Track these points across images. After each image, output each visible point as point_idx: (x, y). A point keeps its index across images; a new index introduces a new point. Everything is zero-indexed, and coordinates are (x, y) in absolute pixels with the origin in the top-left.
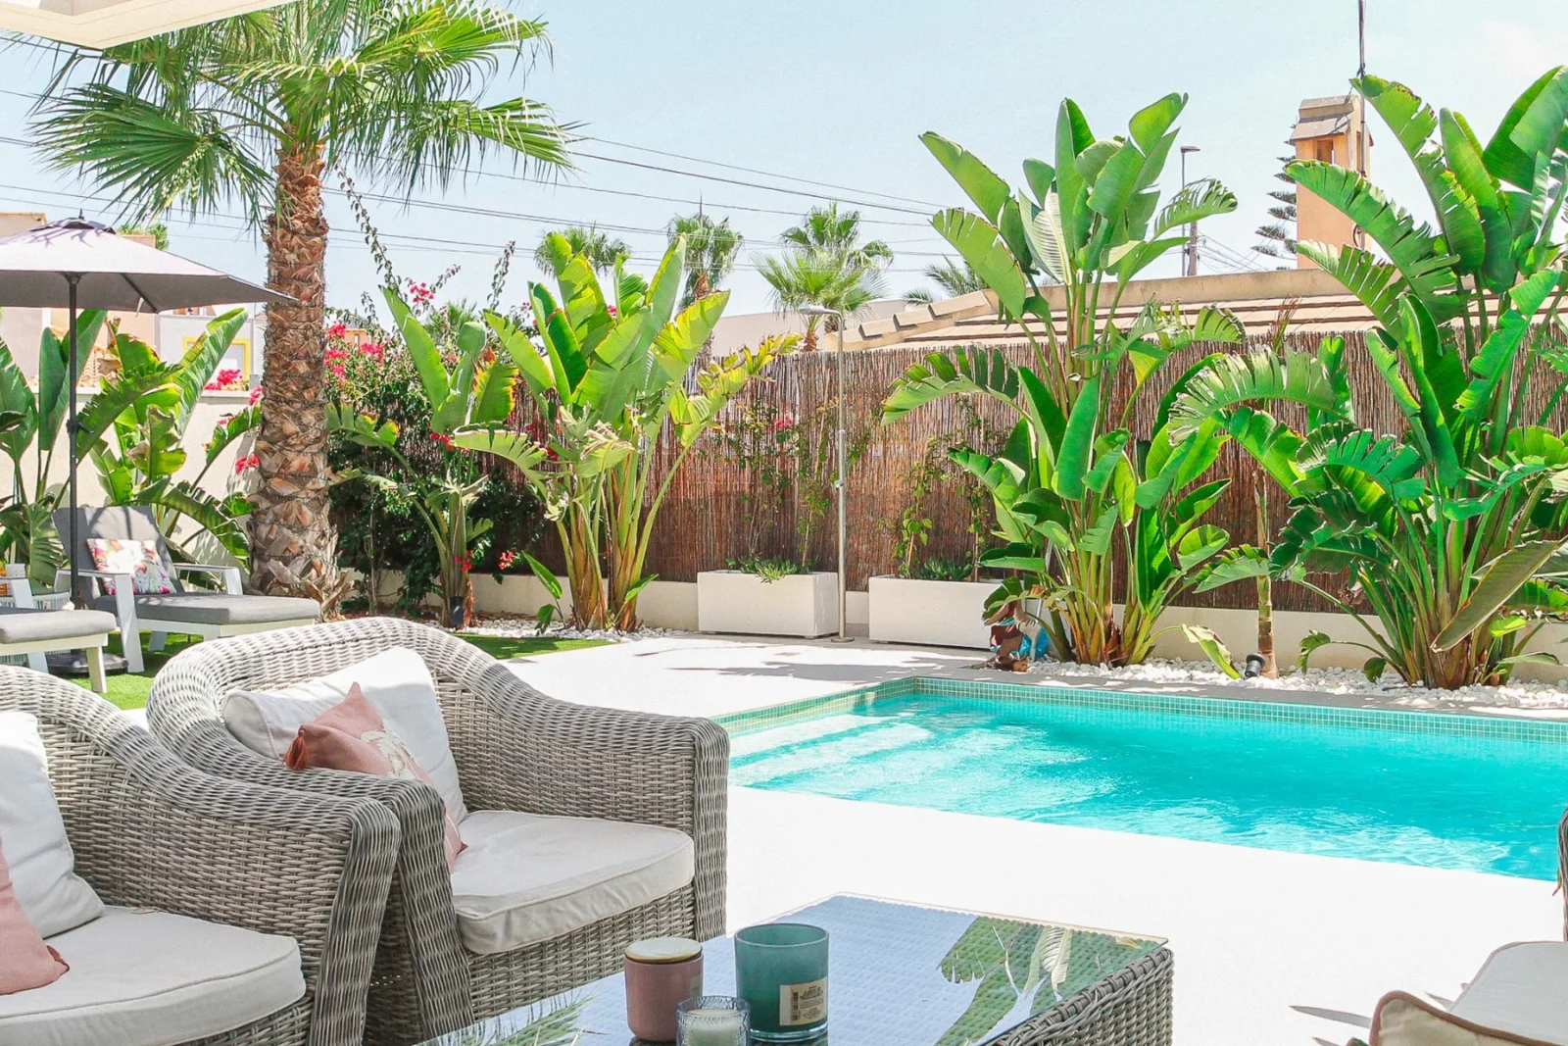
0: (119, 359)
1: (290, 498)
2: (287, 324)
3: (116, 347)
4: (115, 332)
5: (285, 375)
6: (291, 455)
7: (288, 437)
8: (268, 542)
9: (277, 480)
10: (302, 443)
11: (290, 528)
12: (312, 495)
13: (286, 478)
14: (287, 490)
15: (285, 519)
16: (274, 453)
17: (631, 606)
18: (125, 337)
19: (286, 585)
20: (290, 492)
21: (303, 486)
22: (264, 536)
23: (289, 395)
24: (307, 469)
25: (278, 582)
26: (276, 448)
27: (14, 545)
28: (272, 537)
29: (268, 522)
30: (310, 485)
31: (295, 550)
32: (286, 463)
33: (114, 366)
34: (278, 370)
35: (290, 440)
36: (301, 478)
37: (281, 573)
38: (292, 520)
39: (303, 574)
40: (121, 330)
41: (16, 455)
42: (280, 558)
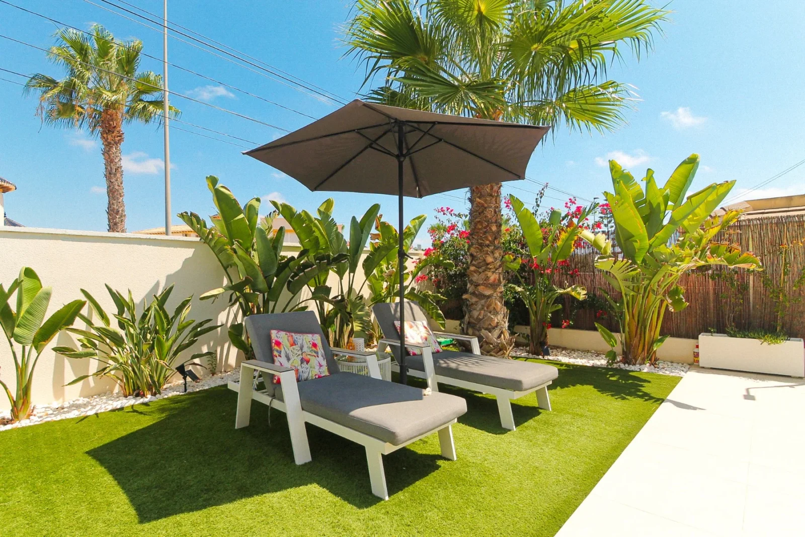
0: (380, 234)
1: (489, 297)
2: (486, 205)
3: (379, 228)
4: (379, 221)
5: (486, 232)
6: (489, 274)
7: (488, 264)
8: (479, 320)
9: (482, 287)
10: (494, 267)
11: (490, 312)
12: (499, 294)
13: (487, 286)
14: (488, 292)
15: (487, 308)
16: (480, 273)
17: (655, 352)
18: (384, 223)
19: (492, 344)
20: (489, 293)
21: (495, 290)
22: (475, 317)
23: (487, 242)
24: (497, 281)
25: (486, 341)
26: (480, 270)
27: (339, 316)
28: (481, 317)
29: (478, 309)
30: (498, 290)
31: (494, 324)
32: (487, 278)
33: (377, 237)
34: (481, 229)
35: (489, 266)
36: (494, 286)
37: (487, 337)
38: (491, 308)
39: (499, 337)
40: (382, 220)
41: (341, 274)
42: (486, 329)
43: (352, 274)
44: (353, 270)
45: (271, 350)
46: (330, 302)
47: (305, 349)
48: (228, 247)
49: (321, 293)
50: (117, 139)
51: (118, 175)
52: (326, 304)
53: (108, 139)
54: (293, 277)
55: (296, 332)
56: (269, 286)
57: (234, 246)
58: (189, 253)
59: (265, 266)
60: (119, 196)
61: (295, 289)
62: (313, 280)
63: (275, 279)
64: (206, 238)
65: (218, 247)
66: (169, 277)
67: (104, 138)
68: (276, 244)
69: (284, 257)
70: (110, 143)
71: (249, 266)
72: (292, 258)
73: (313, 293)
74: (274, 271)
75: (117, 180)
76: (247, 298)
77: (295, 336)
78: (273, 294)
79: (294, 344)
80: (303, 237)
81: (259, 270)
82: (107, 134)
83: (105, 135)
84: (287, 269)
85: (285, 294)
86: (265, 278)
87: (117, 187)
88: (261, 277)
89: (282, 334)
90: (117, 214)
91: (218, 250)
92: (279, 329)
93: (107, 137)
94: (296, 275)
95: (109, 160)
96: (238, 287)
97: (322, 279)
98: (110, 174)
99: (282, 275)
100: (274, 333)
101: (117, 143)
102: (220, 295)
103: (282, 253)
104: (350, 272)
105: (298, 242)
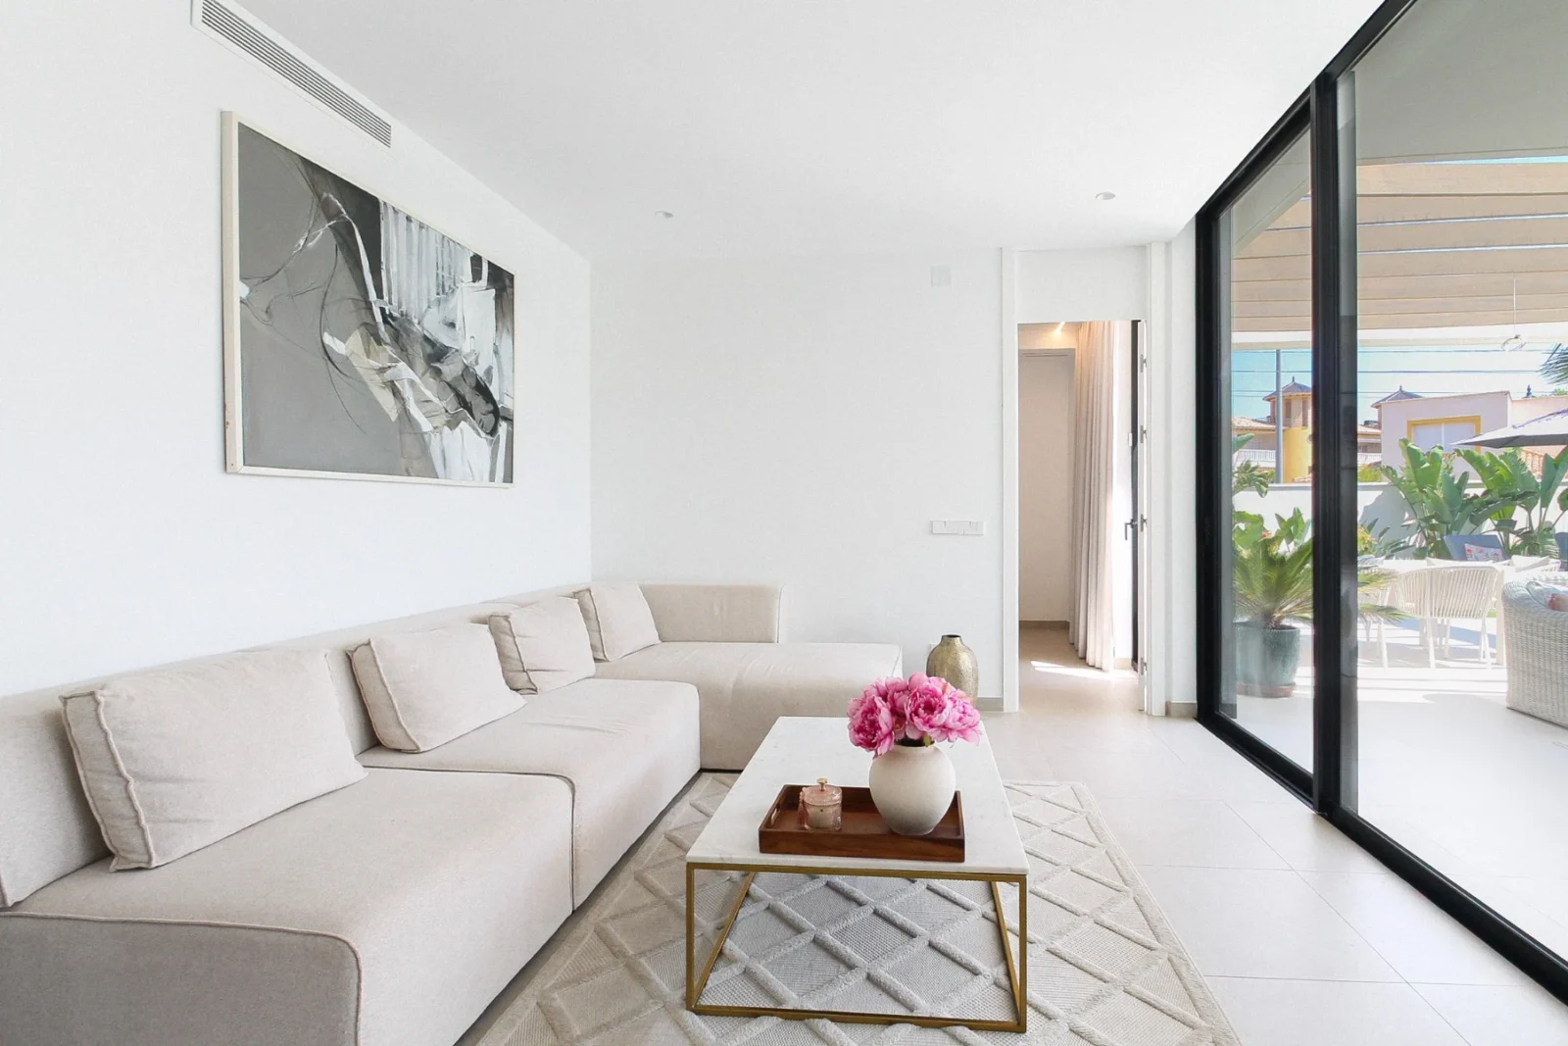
41: (1529, 509)
43: (1544, 509)
44: (1545, 504)
45: (1465, 554)
46: (1517, 533)
47: (1489, 556)
48: (1417, 489)
49: (1506, 525)
52: (1511, 535)
54: (1476, 512)
55: (1482, 546)
56: (1453, 520)
57: (1425, 490)
58: (1379, 493)
59: (1451, 503)
61: (1478, 521)
62: (1497, 514)
63: (1459, 513)
64: (1397, 483)
65: (1408, 490)
68: (1460, 483)
69: (1467, 496)
71: (1436, 500)
72: (1476, 497)
73: (1496, 526)
74: (1459, 507)
76: (1433, 528)
77: (1481, 548)
78: (1456, 525)
79: (1481, 552)
80: (1487, 476)
81: (1444, 504)
84: (1470, 506)
85: (1468, 526)
86: (1450, 512)
88: (1446, 511)
89: (1468, 545)
91: (1408, 492)
92: (1465, 542)
94: (1479, 510)
96: (1427, 520)
97: (1507, 514)
99: (1466, 510)
100: (1463, 544)
102: (1409, 525)
103: (1467, 491)
104: (1542, 507)
105: (1480, 481)
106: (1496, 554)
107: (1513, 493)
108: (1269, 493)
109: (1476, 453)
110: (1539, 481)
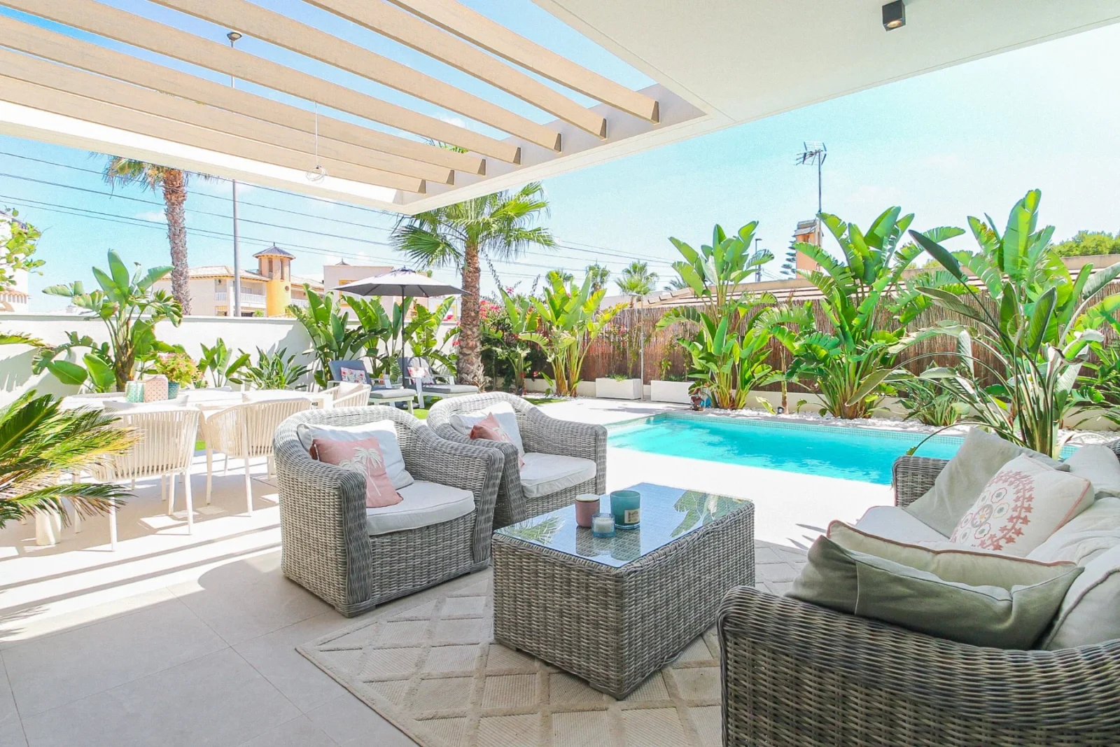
0: (417, 312)
1: (469, 355)
2: (468, 301)
3: (416, 308)
4: (415, 303)
5: (468, 316)
6: (469, 341)
7: (468, 336)
8: (462, 368)
9: (465, 349)
10: (473, 338)
11: (469, 364)
12: (476, 354)
13: (468, 348)
14: (468, 352)
15: (467, 361)
17: (575, 389)
18: (419, 305)
19: (468, 382)
21: (473, 351)
22: (461, 366)
23: (469, 323)
24: (474, 345)
25: (465, 381)
26: (465, 339)
29: (462, 362)
30: (475, 351)
31: (470, 371)
32: (468, 344)
33: (416, 314)
34: (465, 315)
36: (472, 348)
37: (466, 378)
38: (469, 361)
39: (473, 378)
40: (417, 303)
41: (386, 341)
42: (466, 373)
43: (394, 341)
44: (395, 337)
45: (341, 376)
46: (378, 358)
47: (357, 376)
48: (315, 325)
49: (372, 352)
50: (180, 199)
51: (182, 236)
52: (377, 360)
53: (171, 199)
54: (353, 343)
55: (353, 369)
56: (339, 348)
57: (319, 325)
58: (290, 327)
59: (337, 336)
60: (183, 258)
61: (355, 349)
62: (367, 343)
63: (343, 343)
64: (302, 319)
65: (309, 325)
66: (280, 342)
67: (168, 198)
68: (343, 321)
69: (348, 330)
70: (173, 204)
71: (327, 335)
72: (354, 330)
73: (368, 352)
74: (342, 339)
75: (181, 241)
76: (326, 355)
77: (352, 370)
78: (341, 353)
79: (352, 373)
80: (361, 316)
81: (333, 338)
82: (170, 194)
83: (169, 196)
84: (350, 338)
85: (349, 353)
86: (337, 342)
87: (181, 248)
88: (335, 342)
89: (346, 369)
90: (181, 275)
91: (309, 326)
92: (345, 367)
93: (171, 197)
94: (356, 340)
95: (173, 221)
96: (321, 348)
97: (374, 343)
98: (174, 235)
99: (347, 341)
100: (342, 369)
101: (180, 203)
102: (309, 353)
103: (348, 327)
104: (393, 339)
105: (358, 320)
106: (361, 375)
107: (375, 329)
108: (182, 323)
109: (356, 299)
110: (392, 321)
